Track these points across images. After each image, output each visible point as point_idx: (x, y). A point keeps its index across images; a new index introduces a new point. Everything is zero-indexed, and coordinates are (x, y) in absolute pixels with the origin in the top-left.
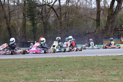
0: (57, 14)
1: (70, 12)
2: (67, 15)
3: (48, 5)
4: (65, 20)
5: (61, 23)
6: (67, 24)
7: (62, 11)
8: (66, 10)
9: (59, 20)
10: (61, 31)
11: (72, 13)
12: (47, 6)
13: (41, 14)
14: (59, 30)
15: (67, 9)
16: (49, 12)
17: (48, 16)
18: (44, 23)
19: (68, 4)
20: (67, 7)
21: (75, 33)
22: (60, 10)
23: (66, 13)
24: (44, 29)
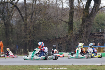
0: (21, 15)
1: (38, 12)
2: (33, 16)
3: (11, 3)
4: (31, 22)
5: (26, 25)
6: (34, 26)
7: (28, 11)
8: (32, 10)
9: (24, 21)
10: (27, 35)
11: (40, 13)
12: (9, 4)
13: (2, 13)
14: (24, 34)
15: (33, 8)
16: (12, 11)
17: (10, 17)
18: (5, 25)
19: (35, 3)
20: (34, 6)
21: (43, 38)
22: (26, 10)
23: (32, 13)
24: (6, 32)
